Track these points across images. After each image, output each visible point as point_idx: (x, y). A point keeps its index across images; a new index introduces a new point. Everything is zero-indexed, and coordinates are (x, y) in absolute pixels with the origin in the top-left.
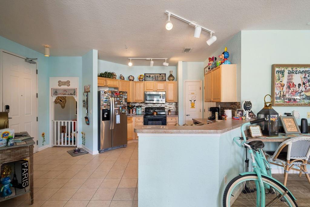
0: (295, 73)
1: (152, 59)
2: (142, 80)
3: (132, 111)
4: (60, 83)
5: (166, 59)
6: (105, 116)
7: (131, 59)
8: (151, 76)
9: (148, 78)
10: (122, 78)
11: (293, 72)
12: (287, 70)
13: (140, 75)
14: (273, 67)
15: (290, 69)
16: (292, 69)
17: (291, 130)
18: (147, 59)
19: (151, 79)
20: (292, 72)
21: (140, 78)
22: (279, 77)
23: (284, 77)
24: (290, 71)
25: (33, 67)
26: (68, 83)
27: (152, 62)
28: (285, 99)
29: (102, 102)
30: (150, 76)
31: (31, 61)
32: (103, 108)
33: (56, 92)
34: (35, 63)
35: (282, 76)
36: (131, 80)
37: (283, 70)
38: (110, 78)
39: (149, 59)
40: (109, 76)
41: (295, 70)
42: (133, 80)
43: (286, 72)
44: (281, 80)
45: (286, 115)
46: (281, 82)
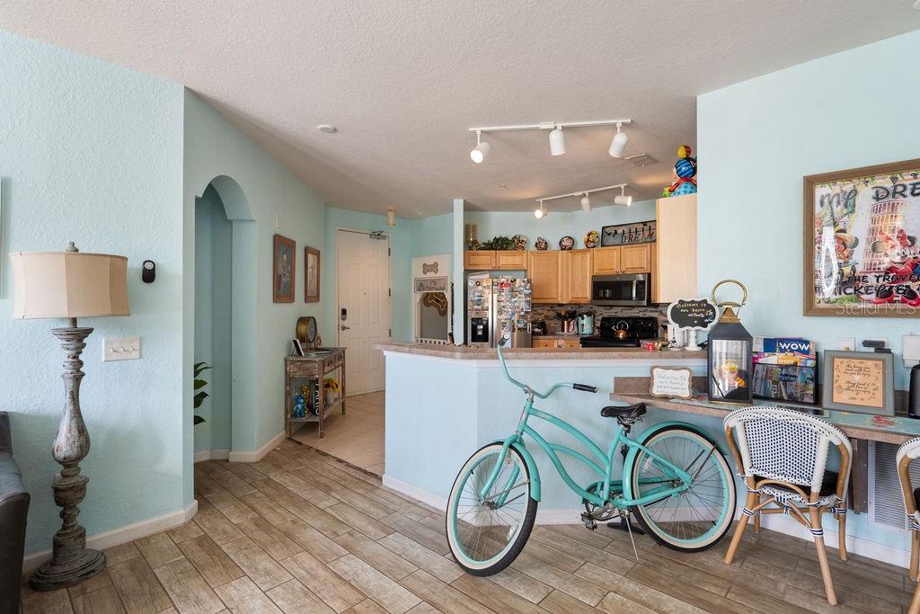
0: (908, 192)
1: (587, 193)
2: (592, 244)
3: (569, 325)
4: (426, 268)
5: (622, 186)
6: (480, 333)
7: (541, 200)
8: (620, 231)
9: (611, 240)
10: (542, 246)
11: (900, 189)
12: (870, 185)
13: (589, 232)
14: (810, 183)
15: (886, 182)
16: (894, 179)
17: (854, 399)
18: (576, 194)
19: (618, 240)
20: (895, 192)
21: (588, 240)
22: (832, 215)
23: (854, 215)
24: (881, 191)
25: (382, 245)
26: (434, 268)
27: (585, 201)
28: (862, 290)
29: (469, 304)
30: (616, 232)
31: (378, 235)
32: (472, 315)
33: (420, 285)
34: (384, 238)
35: (845, 211)
36: (564, 249)
37: (848, 191)
38: (505, 249)
39: (580, 193)
40: (505, 246)
41: (907, 183)
42: (570, 249)
43: (866, 194)
44: (841, 226)
45: (872, 350)
46: (843, 231)
